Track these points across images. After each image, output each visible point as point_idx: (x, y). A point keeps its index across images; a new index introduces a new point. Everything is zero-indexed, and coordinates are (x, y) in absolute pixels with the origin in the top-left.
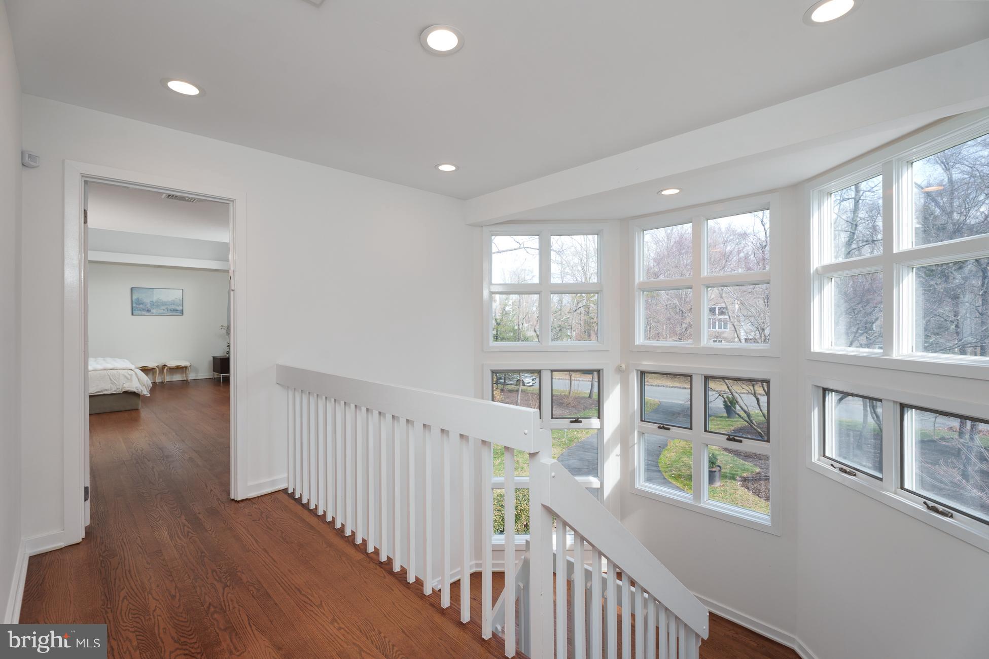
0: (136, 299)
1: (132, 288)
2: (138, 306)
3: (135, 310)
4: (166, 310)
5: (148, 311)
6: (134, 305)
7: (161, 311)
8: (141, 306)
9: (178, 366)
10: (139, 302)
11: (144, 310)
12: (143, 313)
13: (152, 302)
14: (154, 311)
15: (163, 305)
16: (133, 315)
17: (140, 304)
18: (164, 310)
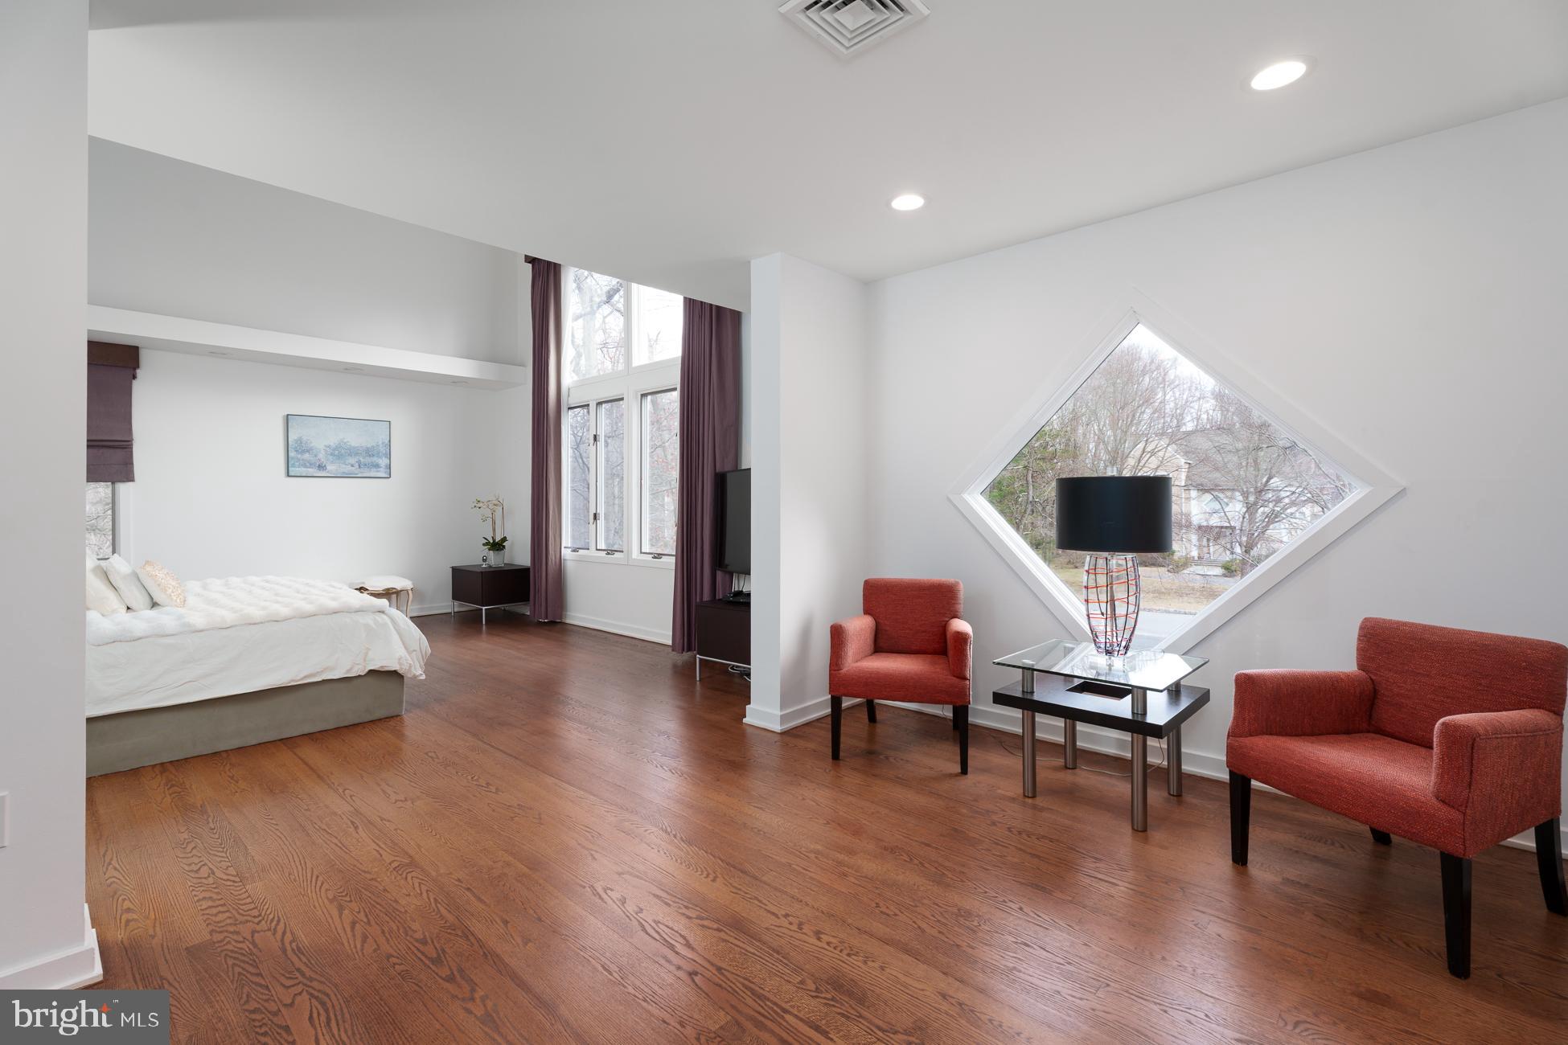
0: (296, 441)
1: (288, 415)
2: (299, 456)
3: (293, 466)
4: (357, 465)
5: (321, 467)
6: (292, 454)
7: (347, 469)
8: (306, 456)
9: (388, 589)
10: (303, 448)
11: (311, 465)
12: (311, 471)
13: (329, 447)
14: (331, 468)
15: (350, 455)
16: (288, 476)
17: (303, 452)
18: (352, 466)
